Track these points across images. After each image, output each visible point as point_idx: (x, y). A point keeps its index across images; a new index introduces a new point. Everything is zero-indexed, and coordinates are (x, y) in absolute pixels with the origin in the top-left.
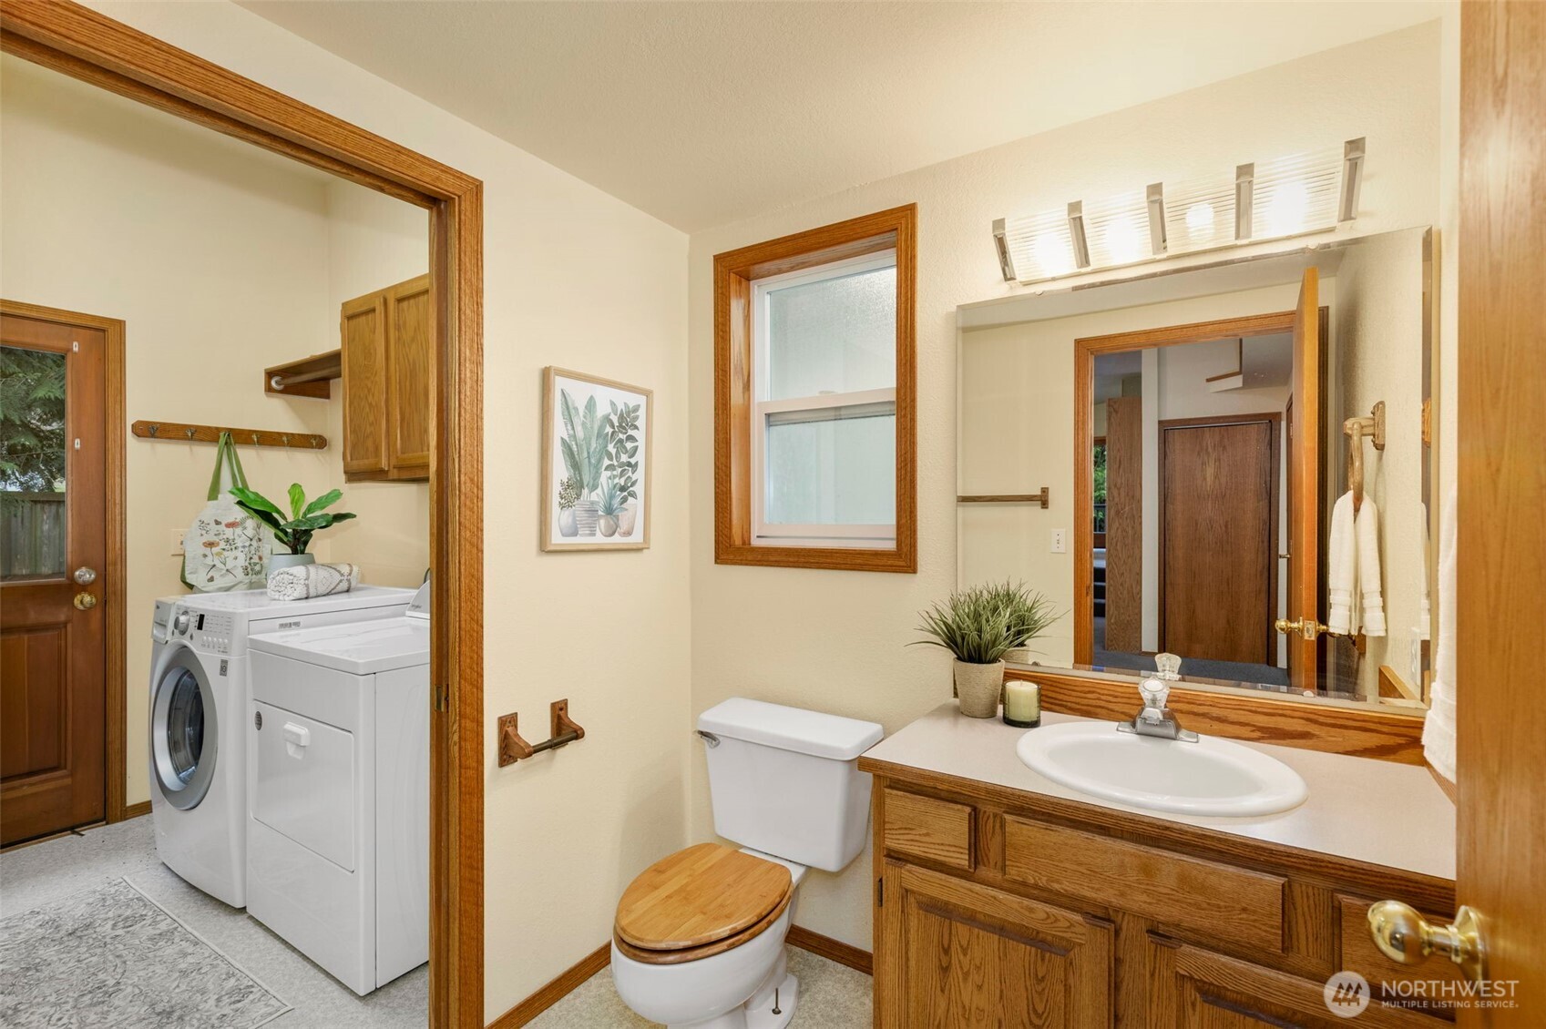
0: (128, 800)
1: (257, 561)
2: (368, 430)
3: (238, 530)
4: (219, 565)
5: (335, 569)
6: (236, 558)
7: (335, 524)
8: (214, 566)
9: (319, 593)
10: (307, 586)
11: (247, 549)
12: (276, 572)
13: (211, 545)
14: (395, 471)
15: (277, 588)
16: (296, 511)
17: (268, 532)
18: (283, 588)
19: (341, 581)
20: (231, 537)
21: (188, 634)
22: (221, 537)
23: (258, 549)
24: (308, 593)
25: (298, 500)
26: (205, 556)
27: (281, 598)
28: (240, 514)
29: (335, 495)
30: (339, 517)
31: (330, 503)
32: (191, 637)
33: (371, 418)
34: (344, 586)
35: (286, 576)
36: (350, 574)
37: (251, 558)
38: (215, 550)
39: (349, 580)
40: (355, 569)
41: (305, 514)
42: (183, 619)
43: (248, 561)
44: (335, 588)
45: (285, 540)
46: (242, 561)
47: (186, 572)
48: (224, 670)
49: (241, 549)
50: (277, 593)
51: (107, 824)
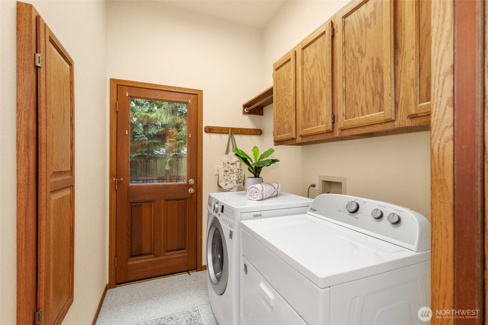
0: (202, 264)
1: (240, 178)
2: (286, 119)
3: (235, 166)
4: (229, 179)
5: (272, 185)
6: (234, 177)
7: (272, 164)
8: (227, 179)
9: (267, 197)
10: (262, 194)
11: (237, 173)
12: (250, 187)
13: (226, 171)
14: (300, 138)
15: (250, 194)
16: (256, 159)
17: (245, 167)
18: (253, 195)
19: (274, 192)
20: (232, 169)
21: (218, 213)
22: (229, 169)
23: (240, 174)
24: (263, 198)
25: (256, 153)
26: (225, 176)
27: (252, 199)
28: (235, 159)
29: (271, 151)
30: (274, 161)
31: (270, 155)
32: (219, 215)
33: (288, 114)
34: (275, 194)
35: (254, 189)
36: (278, 188)
37: (238, 177)
38: (228, 173)
39: (277, 191)
40: (280, 185)
41: (259, 160)
42: (216, 206)
43: (237, 178)
44: (272, 195)
45: (252, 171)
46: (235, 178)
47: (219, 182)
48: (231, 236)
49: (235, 173)
50: (250, 197)
51: (197, 271)
